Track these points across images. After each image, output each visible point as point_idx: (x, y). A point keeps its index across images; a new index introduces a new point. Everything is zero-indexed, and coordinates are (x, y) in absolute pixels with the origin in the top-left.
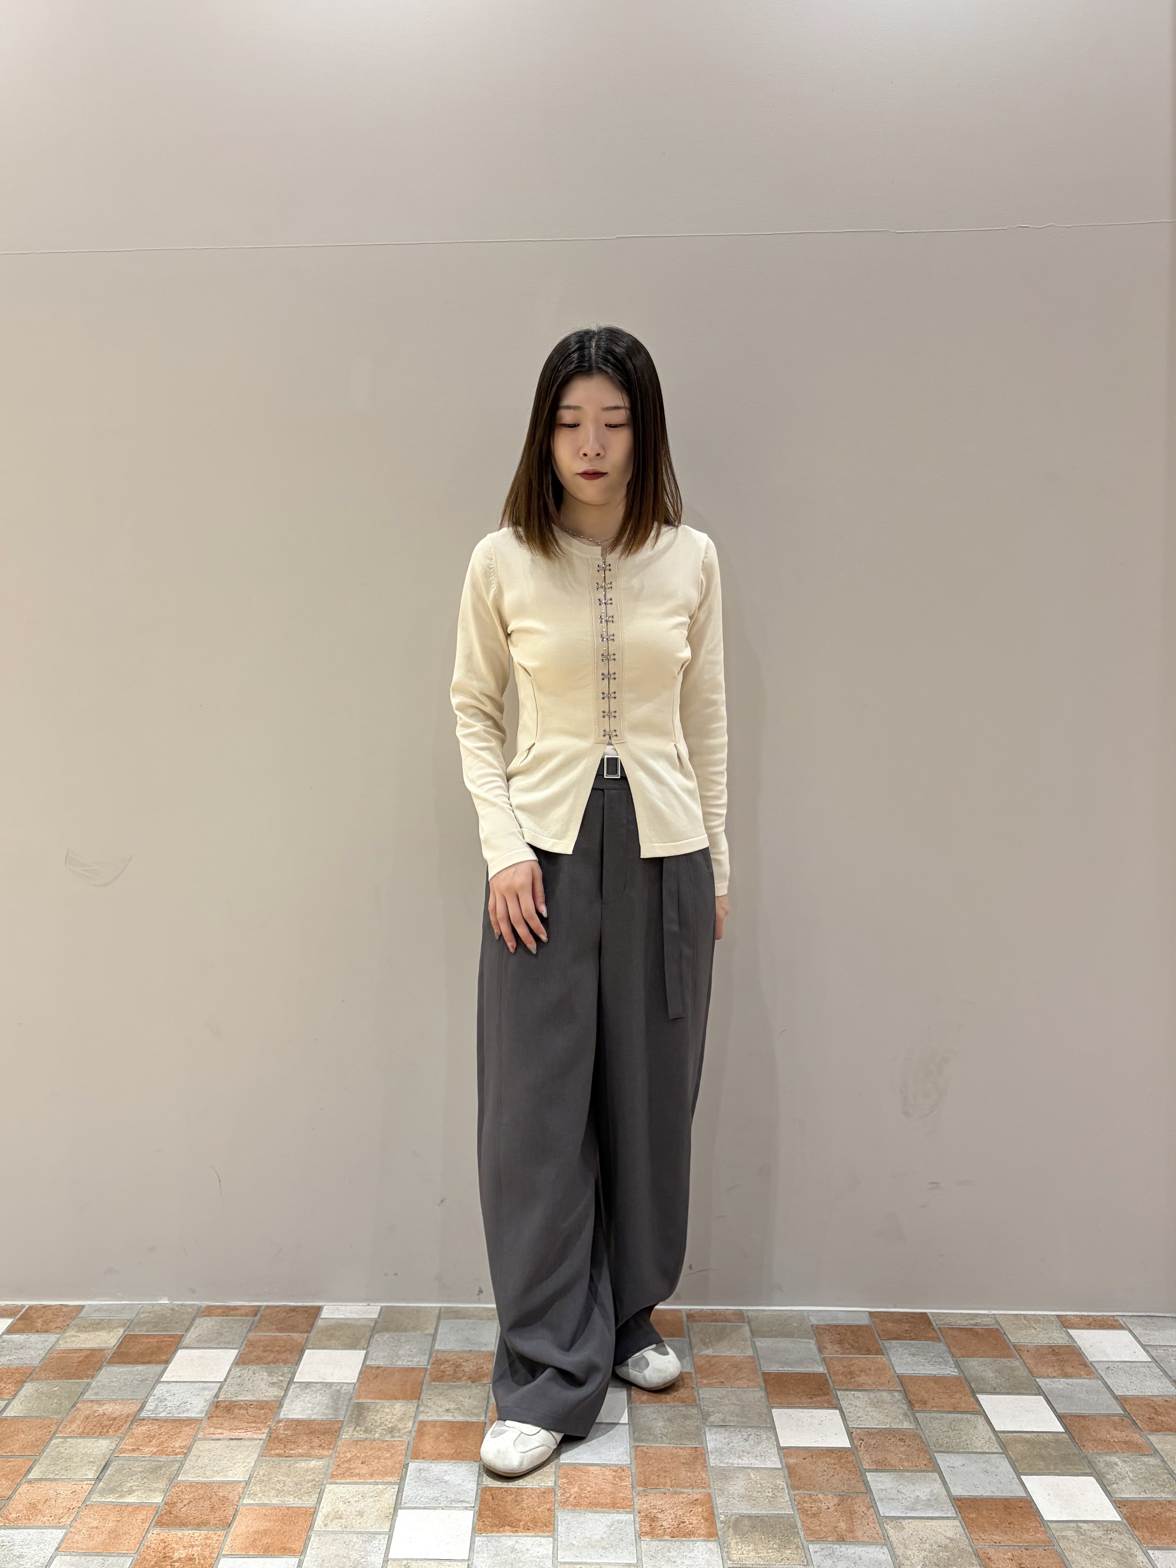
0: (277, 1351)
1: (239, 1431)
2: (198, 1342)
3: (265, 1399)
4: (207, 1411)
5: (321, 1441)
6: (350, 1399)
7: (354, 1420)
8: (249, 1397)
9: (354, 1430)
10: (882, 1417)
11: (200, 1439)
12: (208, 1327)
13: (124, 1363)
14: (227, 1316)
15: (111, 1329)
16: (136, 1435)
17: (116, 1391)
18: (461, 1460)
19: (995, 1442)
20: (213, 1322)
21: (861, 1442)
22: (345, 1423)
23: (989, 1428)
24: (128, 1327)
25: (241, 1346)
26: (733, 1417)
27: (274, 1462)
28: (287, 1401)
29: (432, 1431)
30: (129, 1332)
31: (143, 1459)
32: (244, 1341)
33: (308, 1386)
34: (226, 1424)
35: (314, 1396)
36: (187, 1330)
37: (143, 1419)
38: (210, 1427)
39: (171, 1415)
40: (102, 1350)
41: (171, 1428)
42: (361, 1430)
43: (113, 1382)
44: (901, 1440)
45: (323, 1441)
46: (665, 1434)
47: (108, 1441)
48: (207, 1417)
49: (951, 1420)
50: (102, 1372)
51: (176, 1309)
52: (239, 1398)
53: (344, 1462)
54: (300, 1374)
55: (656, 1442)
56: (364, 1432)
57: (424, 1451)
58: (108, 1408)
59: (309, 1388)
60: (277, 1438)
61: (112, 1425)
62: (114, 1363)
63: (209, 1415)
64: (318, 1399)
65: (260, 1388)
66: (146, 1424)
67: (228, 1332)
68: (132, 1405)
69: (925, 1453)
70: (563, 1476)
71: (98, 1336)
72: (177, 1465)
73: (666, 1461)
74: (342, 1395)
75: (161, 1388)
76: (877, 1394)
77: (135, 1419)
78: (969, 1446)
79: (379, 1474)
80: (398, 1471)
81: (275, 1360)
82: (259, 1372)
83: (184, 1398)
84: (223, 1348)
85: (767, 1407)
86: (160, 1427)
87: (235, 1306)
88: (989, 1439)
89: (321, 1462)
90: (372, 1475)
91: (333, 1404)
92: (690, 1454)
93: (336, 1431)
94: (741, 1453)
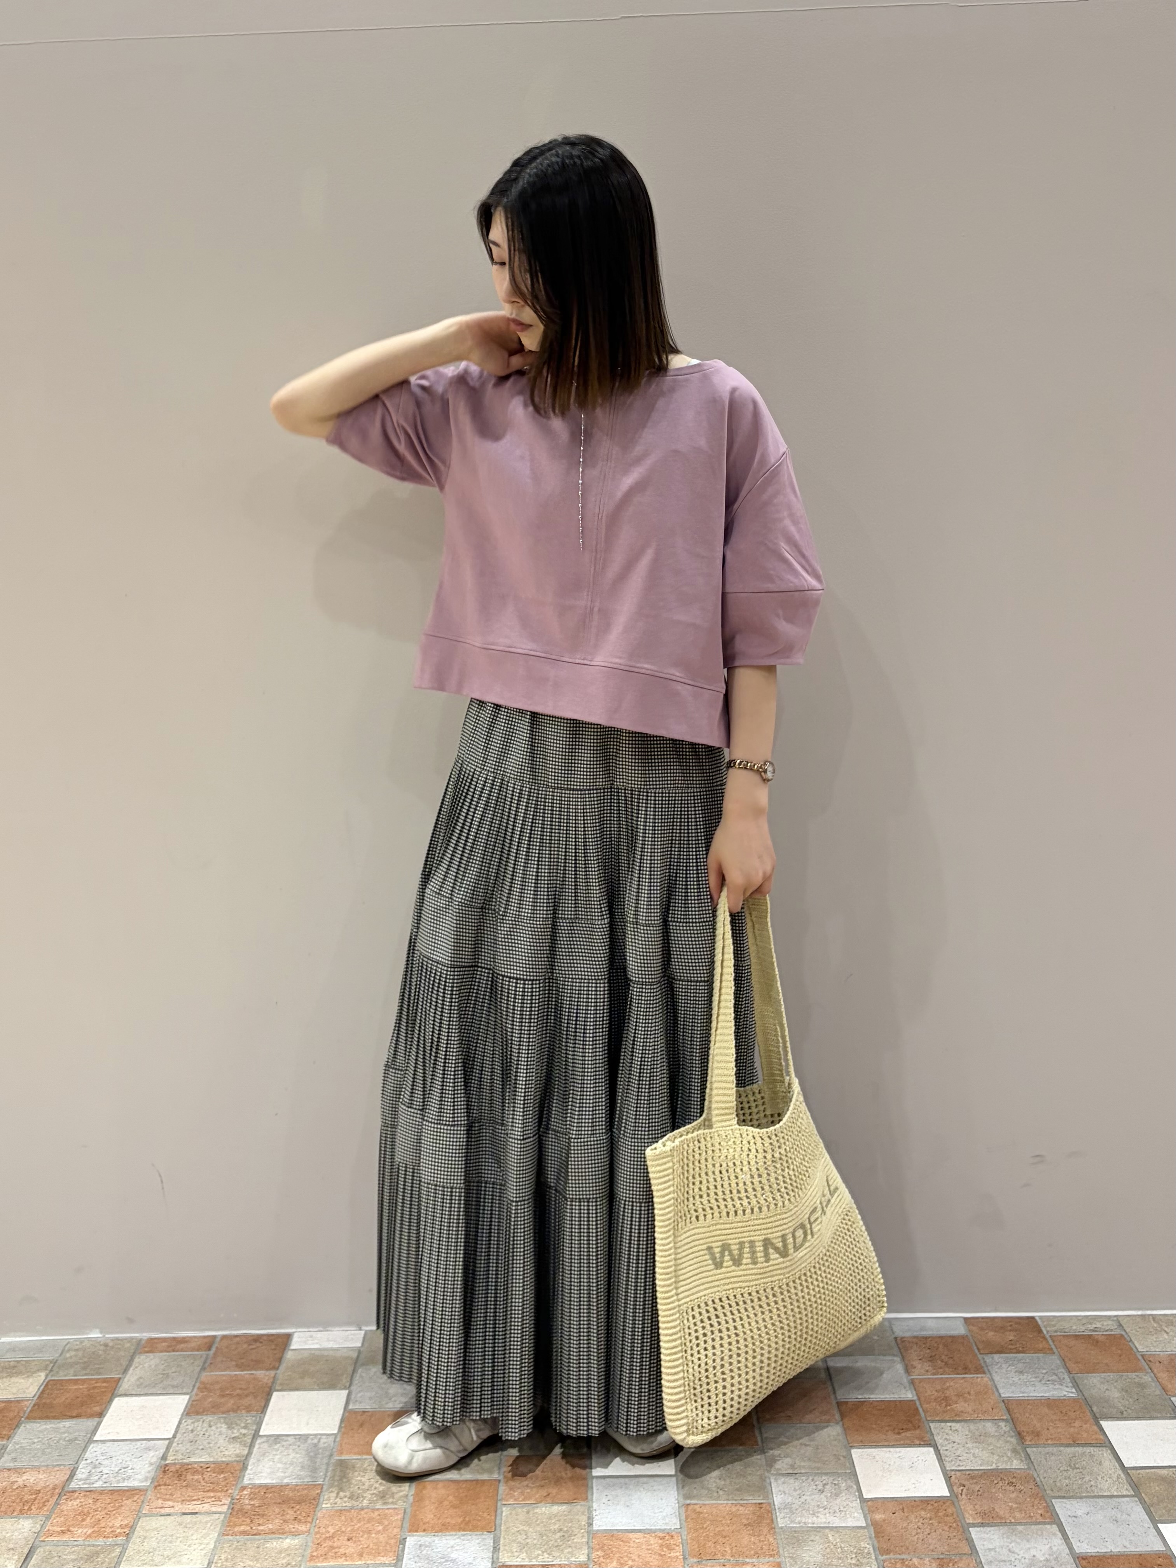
0: (238, 1395)
1: (194, 1503)
2: (138, 1386)
3: (224, 1459)
4: (153, 1479)
5: (295, 1512)
6: (331, 1455)
7: (336, 1483)
8: (205, 1458)
9: (337, 1497)
10: (987, 1455)
11: (146, 1515)
12: (150, 1366)
13: (47, 1418)
14: (174, 1351)
15: (29, 1374)
16: (66, 1513)
17: (38, 1455)
18: (470, 1531)
19: (1125, 1481)
20: (157, 1361)
21: (962, 1488)
22: (325, 1487)
23: (1116, 1464)
24: (51, 1371)
25: (192, 1392)
26: (805, 1461)
27: (238, 1542)
28: (252, 1461)
29: (434, 1495)
30: (52, 1376)
31: (76, 1543)
32: (196, 1382)
33: (278, 1440)
34: (178, 1494)
35: (285, 1454)
36: (125, 1371)
37: (74, 1492)
38: (158, 1499)
39: (108, 1485)
40: (18, 1402)
41: (108, 1501)
42: (345, 1497)
43: (34, 1443)
44: (1011, 1484)
45: (298, 1512)
46: (721, 1487)
47: (30, 1521)
48: (153, 1486)
49: (1071, 1456)
50: (20, 1430)
51: (111, 1344)
52: (192, 1460)
53: (326, 1538)
54: (267, 1424)
55: (711, 1498)
56: (349, 1498)
57: (425, 1520)
58: (30, 1478)
59: (279, 1443)
60: (241, 1510)
61: (35, 1499)
62: (35, 1418)
63: (156, 1484)
64: (291, 1457)
65: (218, 1445)
66: (77, 1498)
67: (175, 1372)
68: (58, 1473)
69: (1040, 1500)
70: (598, 1547)
71: (13, 1382)
72: (118, 1550)
73: (724, 1522)
74: (320, 1451)
75: (95, 1449)
76: (978, 1425)
77: (63, 1491)
78: (1093, 1488)
79: (369, 1553)
80: (393, 1550)
81: (235, 1407)
82: (216, 1424)
83: (124, 1462)
84: (170, 1394)
85: (845, 1447)
86: (96, 1501)
87: (184, 1338)
88: (1118, 1478)
89: (297, 1541)
90: (361, 1555)
91: (309, 1463)
92: (754, 1513)
93: (314, 1499)
94: (816, 1508)
